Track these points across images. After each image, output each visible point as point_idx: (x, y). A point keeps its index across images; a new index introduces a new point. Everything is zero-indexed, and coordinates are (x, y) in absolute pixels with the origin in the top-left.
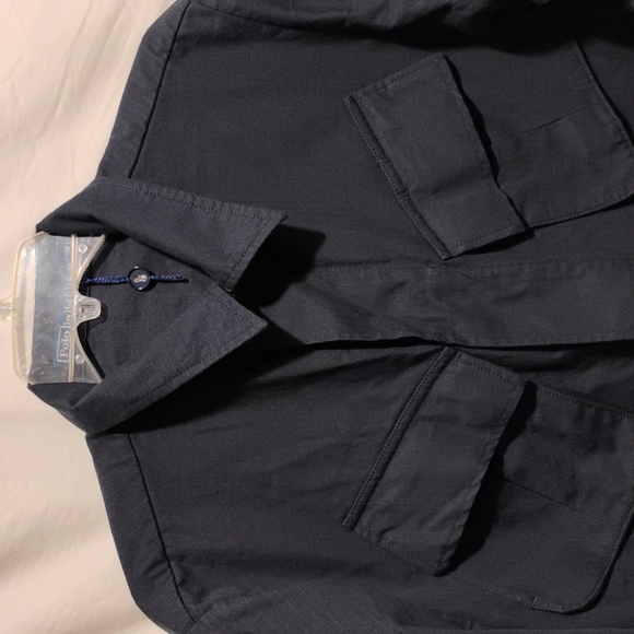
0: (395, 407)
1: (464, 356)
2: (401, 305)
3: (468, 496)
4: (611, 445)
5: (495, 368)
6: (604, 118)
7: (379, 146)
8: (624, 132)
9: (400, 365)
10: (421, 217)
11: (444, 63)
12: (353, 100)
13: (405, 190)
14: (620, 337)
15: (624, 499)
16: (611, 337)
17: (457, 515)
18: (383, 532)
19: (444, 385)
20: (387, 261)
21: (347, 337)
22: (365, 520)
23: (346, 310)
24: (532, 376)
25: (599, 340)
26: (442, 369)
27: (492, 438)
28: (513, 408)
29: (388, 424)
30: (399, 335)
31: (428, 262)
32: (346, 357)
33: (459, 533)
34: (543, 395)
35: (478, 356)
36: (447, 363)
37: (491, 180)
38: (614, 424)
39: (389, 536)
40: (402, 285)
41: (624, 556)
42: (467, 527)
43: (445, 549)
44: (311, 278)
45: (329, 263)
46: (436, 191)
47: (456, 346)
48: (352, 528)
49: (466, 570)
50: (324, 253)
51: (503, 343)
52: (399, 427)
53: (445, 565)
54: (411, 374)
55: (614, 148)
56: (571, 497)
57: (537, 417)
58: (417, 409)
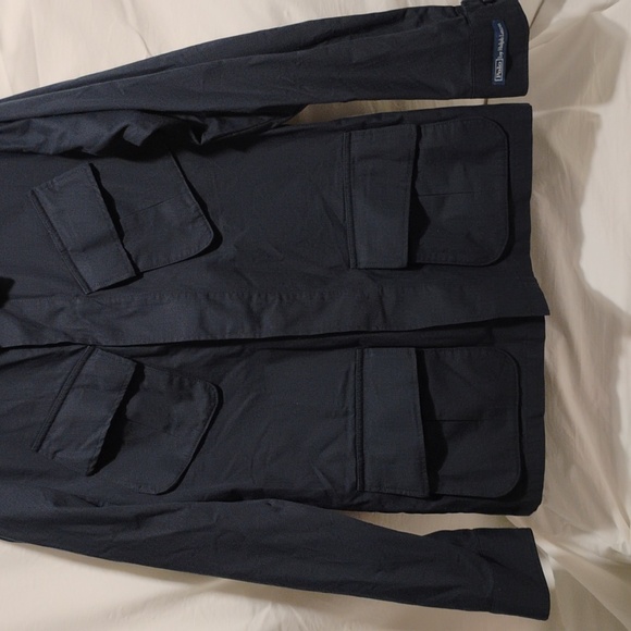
0: (60, 381)
1: (100, 351)
2: (62, 322)
3: (103, 432)
4: (190, 397)
5: (117, 357)
6: (189, 202)
7: (49, 221)
8: (201, 211)
9: (62, 357)
10: (75, 267)
11: (89, 170)
12: (33, 193)
13: (66, 249)
14: (187, 339)
15: (198, 427)
16: (181, 340)
17: (97, 442)
18: (55, 452)
19: (90, 367)
20: (53, 295)
21: (28, 343)
22: (44, 446)
23: (28, 325)
24: (142, 360)
25: (175, 341)
26: (87, 358)
27: (119, 397)
28: (128, 380)
29: (57, 390)
30: (60, 341)
31: (77, 296)
32: (29, 354)
33: (98, 452)
34: (148, 371)
35: (108, 351)
36: (90, 355)
37: (118, 242)
38: (191, 386)
39: (59, 455)
40: (62, 309)
41: (196, 460)
42: (104, 448)
43: (91, 461)
44: (8, 306)
45: (18, 297)
46: (84, 250)
47: (94, 346)
48: (37, 451)
49: (104, 472)
50: (15, 291)
51: (122, 344)
52: (63, 392)
53: (91, 470)
54: (69, 361)
55: (194, 220)
56: (167, 428)
57: (145, 383)
58: (74, 381)
